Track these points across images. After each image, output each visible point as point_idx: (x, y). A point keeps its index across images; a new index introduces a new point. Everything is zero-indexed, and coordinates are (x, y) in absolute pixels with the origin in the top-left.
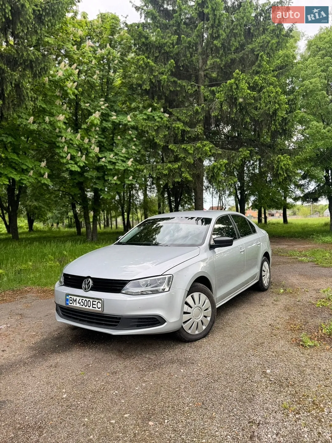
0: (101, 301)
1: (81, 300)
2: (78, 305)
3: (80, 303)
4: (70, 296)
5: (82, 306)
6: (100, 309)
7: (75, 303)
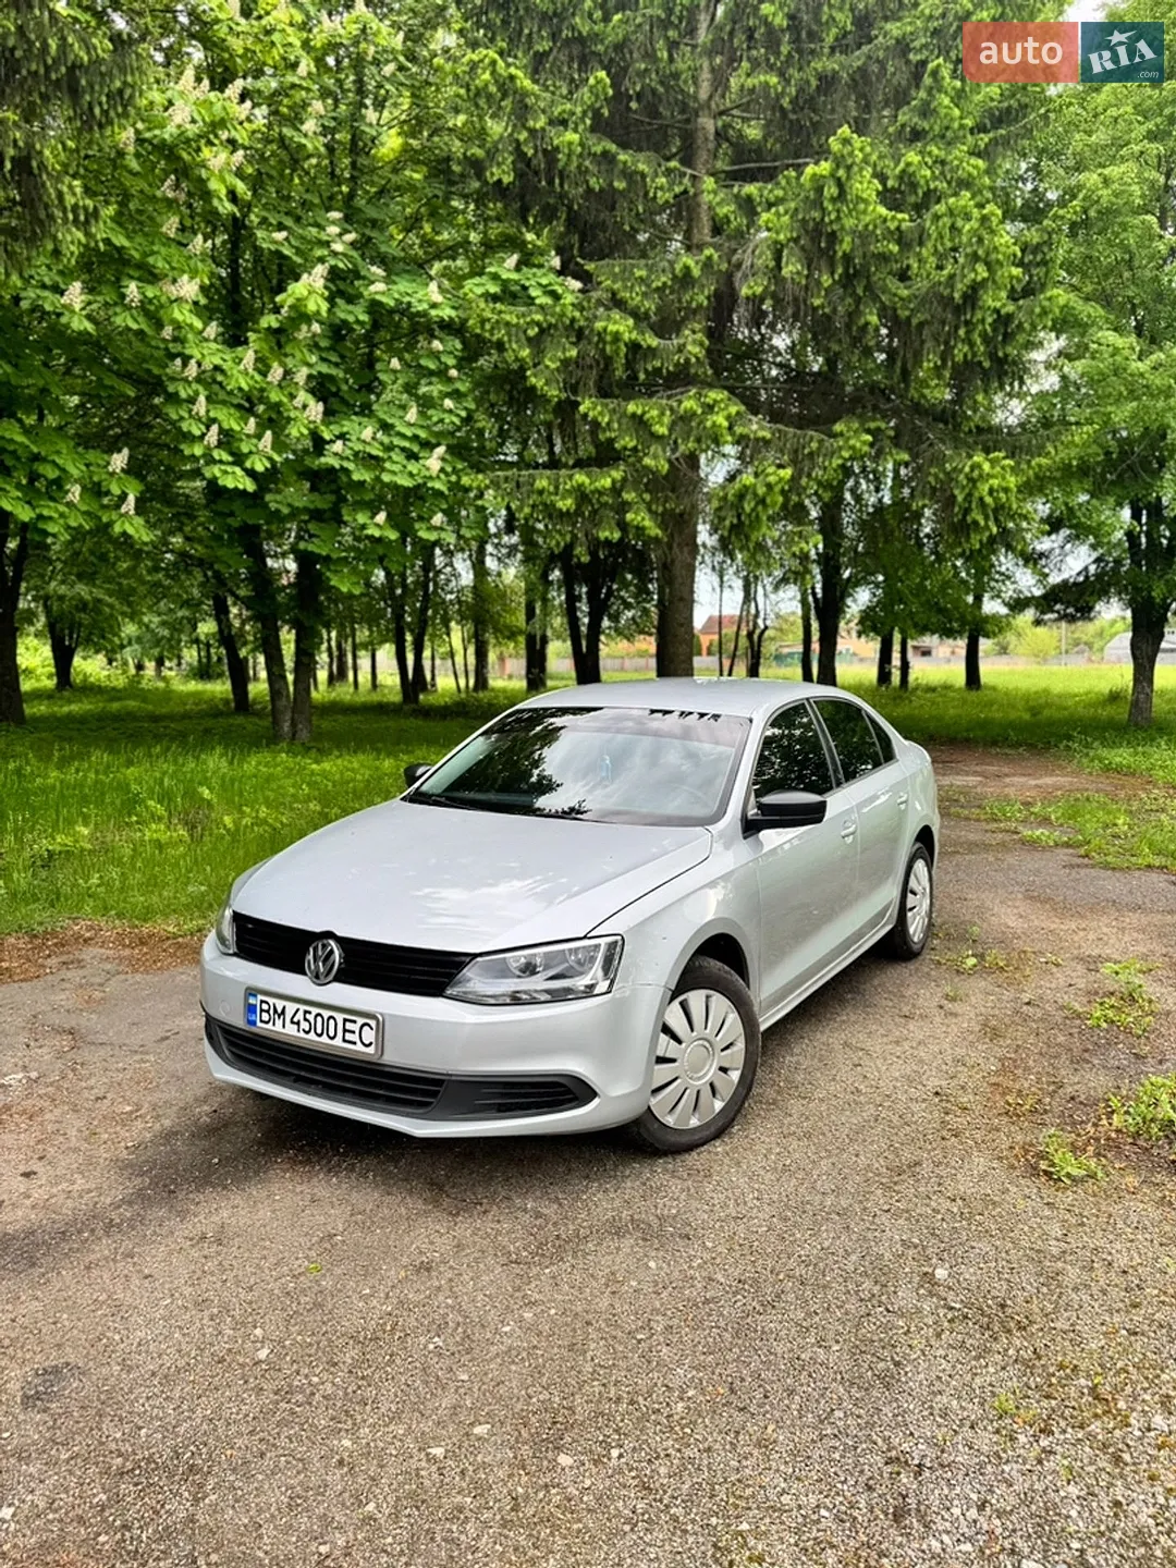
0: (373, 1023)
1: (301, 1014)
2: (291, 1030)
3: (298, 1023)
4: (260, 997)
5: (307, 1033)
6: (371, 1050)
7: (279, 1023)
